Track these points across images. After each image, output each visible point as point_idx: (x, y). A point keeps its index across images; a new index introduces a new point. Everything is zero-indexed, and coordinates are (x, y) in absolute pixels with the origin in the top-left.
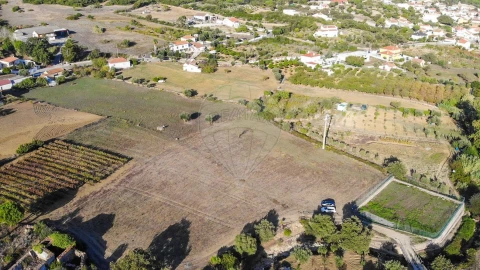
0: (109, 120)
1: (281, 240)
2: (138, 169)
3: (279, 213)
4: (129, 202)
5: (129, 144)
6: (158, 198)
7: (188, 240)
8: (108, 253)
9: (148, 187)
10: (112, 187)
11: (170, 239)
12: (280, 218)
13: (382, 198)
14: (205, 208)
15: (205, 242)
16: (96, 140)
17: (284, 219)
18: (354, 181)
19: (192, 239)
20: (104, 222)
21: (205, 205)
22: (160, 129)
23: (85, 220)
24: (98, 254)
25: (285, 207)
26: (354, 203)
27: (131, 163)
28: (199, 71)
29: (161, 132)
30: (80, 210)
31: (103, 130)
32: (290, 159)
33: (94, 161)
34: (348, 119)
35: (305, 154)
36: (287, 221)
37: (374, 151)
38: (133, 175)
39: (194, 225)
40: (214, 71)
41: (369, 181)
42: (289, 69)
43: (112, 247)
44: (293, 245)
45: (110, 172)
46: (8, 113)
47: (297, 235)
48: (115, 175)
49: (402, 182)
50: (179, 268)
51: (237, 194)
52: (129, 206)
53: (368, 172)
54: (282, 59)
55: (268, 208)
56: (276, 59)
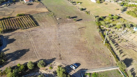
0: (49, 12)
1: (47, 69)
2: (37, 29)
3: (56, 60)
4: (23, 38)
5: (44, 21)
6: (31, 39)
7: (23, 55)
8: (4, 49)
9: (33, 36)
10: (25, 32)
11: (19, 53)
12: (54, 62)
13: (102, 74)
14: (38, 48)
15: (26, 58)
16: (38, 17)
17: (54, 63)
18: (99, 61)
20: (12, 41)
21: (39, 47)
22: (58, 19)
23: (9, 39)
24: (2, 48)
25: (61, 59)
26: (87, 70)
27: (38, 27)
28: (95, 2)
29: (57, 20)
30: (11, 35)
31: (44, 15)
32: (85, 43)
33: (29, 23)
34: (133, 35)
35: (94, 43)
36: (55, 64)
37: (127, 53)
38: (33, 30)
39: (29, 52)
40: (101, 3)
41: (106, 64)
42: (132, 8)
43: (6, 48)
44: (51, 73)
45: (29, 28)
46: (31, 5)
47: (53, 70)
48: (30, 29)
49: (120, 72)
50: (12, 62)
51: (52, 47)
52: (22, 39)
53: (110, 61)
54: (133, 3)
55: (55, 57)
56: (130, 3)
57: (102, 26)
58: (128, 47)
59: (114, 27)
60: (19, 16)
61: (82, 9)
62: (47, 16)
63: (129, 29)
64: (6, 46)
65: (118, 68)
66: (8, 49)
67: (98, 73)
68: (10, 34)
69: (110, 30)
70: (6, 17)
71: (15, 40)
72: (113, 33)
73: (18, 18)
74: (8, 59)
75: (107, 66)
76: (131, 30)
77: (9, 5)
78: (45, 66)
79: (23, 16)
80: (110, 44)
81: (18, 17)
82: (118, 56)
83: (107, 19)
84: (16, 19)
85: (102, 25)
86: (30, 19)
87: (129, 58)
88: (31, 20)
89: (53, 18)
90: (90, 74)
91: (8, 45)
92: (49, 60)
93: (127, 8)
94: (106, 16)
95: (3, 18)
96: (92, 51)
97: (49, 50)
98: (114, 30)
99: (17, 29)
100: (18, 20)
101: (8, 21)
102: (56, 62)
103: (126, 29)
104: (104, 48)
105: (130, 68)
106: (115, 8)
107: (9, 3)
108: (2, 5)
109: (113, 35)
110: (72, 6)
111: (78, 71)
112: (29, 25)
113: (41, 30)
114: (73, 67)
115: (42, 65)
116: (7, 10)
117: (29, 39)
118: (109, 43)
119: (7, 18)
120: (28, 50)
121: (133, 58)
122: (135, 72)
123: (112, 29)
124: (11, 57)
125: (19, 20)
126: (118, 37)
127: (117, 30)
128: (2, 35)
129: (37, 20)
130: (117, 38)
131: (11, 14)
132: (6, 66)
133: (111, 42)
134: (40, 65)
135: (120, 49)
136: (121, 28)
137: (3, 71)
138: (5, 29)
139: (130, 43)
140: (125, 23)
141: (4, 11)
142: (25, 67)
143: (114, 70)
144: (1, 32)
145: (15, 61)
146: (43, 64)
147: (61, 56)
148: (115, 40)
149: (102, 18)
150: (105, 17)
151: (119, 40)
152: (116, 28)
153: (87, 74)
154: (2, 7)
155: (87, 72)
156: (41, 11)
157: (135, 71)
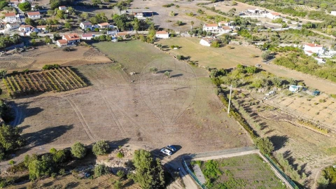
0: (113, 63)
1: (112, 159)
4: (60, 106)
5: (103, 77)
6: (77, 109)
7: (60, 136)
9: (79, 102)
10: (62, 97)
11: (52, 132)
12: (126, 145)
13: (225, 162)
14: (92, 123)
15: (67, 141)
18: (219, 141)
19: (62, 136)
20: (36, 111)
21: (94, 121)
22: (131, 74)
23: (28, 108)
25: (141, 139)
26: (194, 155)
27: (90, 87)
28: (209, 45)
29: (130, 76)
30: (33, 102)
31: (101, 68)
32: (190, 112)
33: (70, 81)
34: (289, 99)
35: (207, 113)
36: (129, 148)
37: (274, 127)
38: (80, 93)
39: (73, 130)
40: (220, 46)
41: (232, 146)
42: (286, 54)
43: (23, 124)
44: (120, 166)
45: (70, 89)
46: (71, 50)
47: (126, 159)
48: (72, 91)
49: (263, 157)
50: (37, 148)
51: (122, 121)
52: (56, 108)
53: (242, 140)
54: (289, 45)
55: (128, 136)
56: (283, 45)
57: (222, 85)
58: (278, 118)
59: (248, 86)
60: (49, 69)
61: (182, 58)
62: (109, 69)
63: (279, 89)
64: (22, 121)
65: (258, 152)
66: (28, 126)
67: (216, 160)
68: (31, 99)
69: (240, 92)
70: (19, 71)
71: (43, 110)
72: (246, 96)
73: (47, 73)
74: (29, 144)
75: (236, 149)
76: (285, 90)
77: (23, 51)
78: (109, 151)
79: (57, 69)
80: (240, 114)
81: (47, 71)
82: (258, 133)
83: (234, 73)
84: (43, 74)
85: (224, 83)
86: (71, 73)
87: (280, 134)
88: (75, 76)
89: (122, 72)
90: (202, 163)
91: (26, 119)
92: (115, 142)
93: (275, 54)
94: (232, 69)
95: (14, 72)
96: (205, 125)
97: (115, 125)
98: (249, 91)
99: (45, 91)
100: (46, 75)
101: (25, 77)
102: (131, 145)
103: (275, 88)
104: (227, 120)
105: (282, 151)
106: (251, 55)
107: (22, 47)
108: (7, 51)
109: (246, 99)
110: (161, 53)
111: (177, 158)
112: (72, 83)
113: (96, 93)
114: (167, 150)
115: (102, 148)
116: (19, 59)
117: (71, 107)
118: (238, 113)
119: (23, 73)
120: (71, 127)
121: (288, 136)
122: (294, 157)
123: (245, 90)
124: (34, 140)
125: (50, 76)
126: (258, 103)
127: (254, 90)
128: (14, 102)
129: (86, 76)
130: (254, 104)
131: (30, 66)
132: (24, 154)
133: (242, 111)
134: (99, 148)
135: (261, 122)
136: (263, 87)
137: (18, 163)
138: (19, 89)
139: (282, 112)
140: (272, 78)
141: (13, 61)
142: (65, 153)
143: (250, 155)
144: (11, 95)
145: (45, 145)
146: (104, 146)
147: (142, 135)
148: (251, 107)
149: (223, 71)
150: (229, 71)
151: (259, 107)
152: (252, 88)
153: (195, 162)
154: (7, 55)
155: (195, 159)
156: (94, 61)
157: (292, 155)
